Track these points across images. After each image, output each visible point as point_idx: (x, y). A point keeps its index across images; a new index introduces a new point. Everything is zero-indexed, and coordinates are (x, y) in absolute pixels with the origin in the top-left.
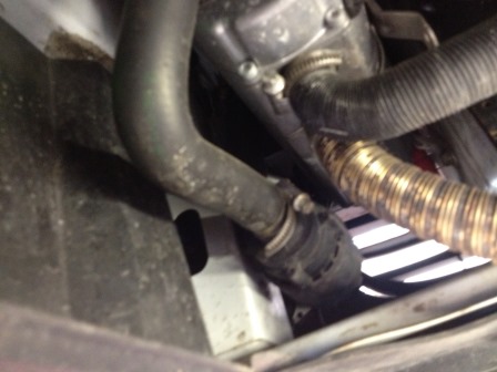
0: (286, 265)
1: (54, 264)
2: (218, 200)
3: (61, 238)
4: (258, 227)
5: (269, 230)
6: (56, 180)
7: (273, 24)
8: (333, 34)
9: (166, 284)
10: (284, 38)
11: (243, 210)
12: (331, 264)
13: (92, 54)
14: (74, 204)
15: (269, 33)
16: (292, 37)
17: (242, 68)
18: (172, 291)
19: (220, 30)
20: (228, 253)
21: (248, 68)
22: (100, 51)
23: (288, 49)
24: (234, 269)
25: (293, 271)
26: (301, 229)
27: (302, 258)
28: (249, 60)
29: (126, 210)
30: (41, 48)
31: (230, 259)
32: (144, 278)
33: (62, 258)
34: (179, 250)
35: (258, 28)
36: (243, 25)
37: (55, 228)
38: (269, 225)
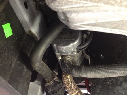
0: (48, 89)
1: (10, 72)
2: (41, 73)
3: (12, 68)
4: (46, 80)
5: (48, 81)
6: (17, 57)
7: (63, 49)
8: (72, 54)
9: (25, 83)
10: (64, 51)
11: (44, 76)
12: (57, 92)
13: (34, 36)
14: (17, 62)
15: (62, 50)
16: (66, 52)
17: (56, 52)
18: (25, 84)
19: (55, 45)
20: (40, 81)
21: (57, 53)
22: (36, 36)
23: (64, 53)
24: (39, 85)
25: (49, 90)
26: (54, 83)
27: (52, 89)
28: (58, 51)
29: (25, 67)
30: (26, 31)
31: (40, 82)
32: (22, 80)
33: (11, 71)
34: (30, 78)
35: (61, 48)
36: (59, 47)
37: (12, 66)
38: (48, 80)
